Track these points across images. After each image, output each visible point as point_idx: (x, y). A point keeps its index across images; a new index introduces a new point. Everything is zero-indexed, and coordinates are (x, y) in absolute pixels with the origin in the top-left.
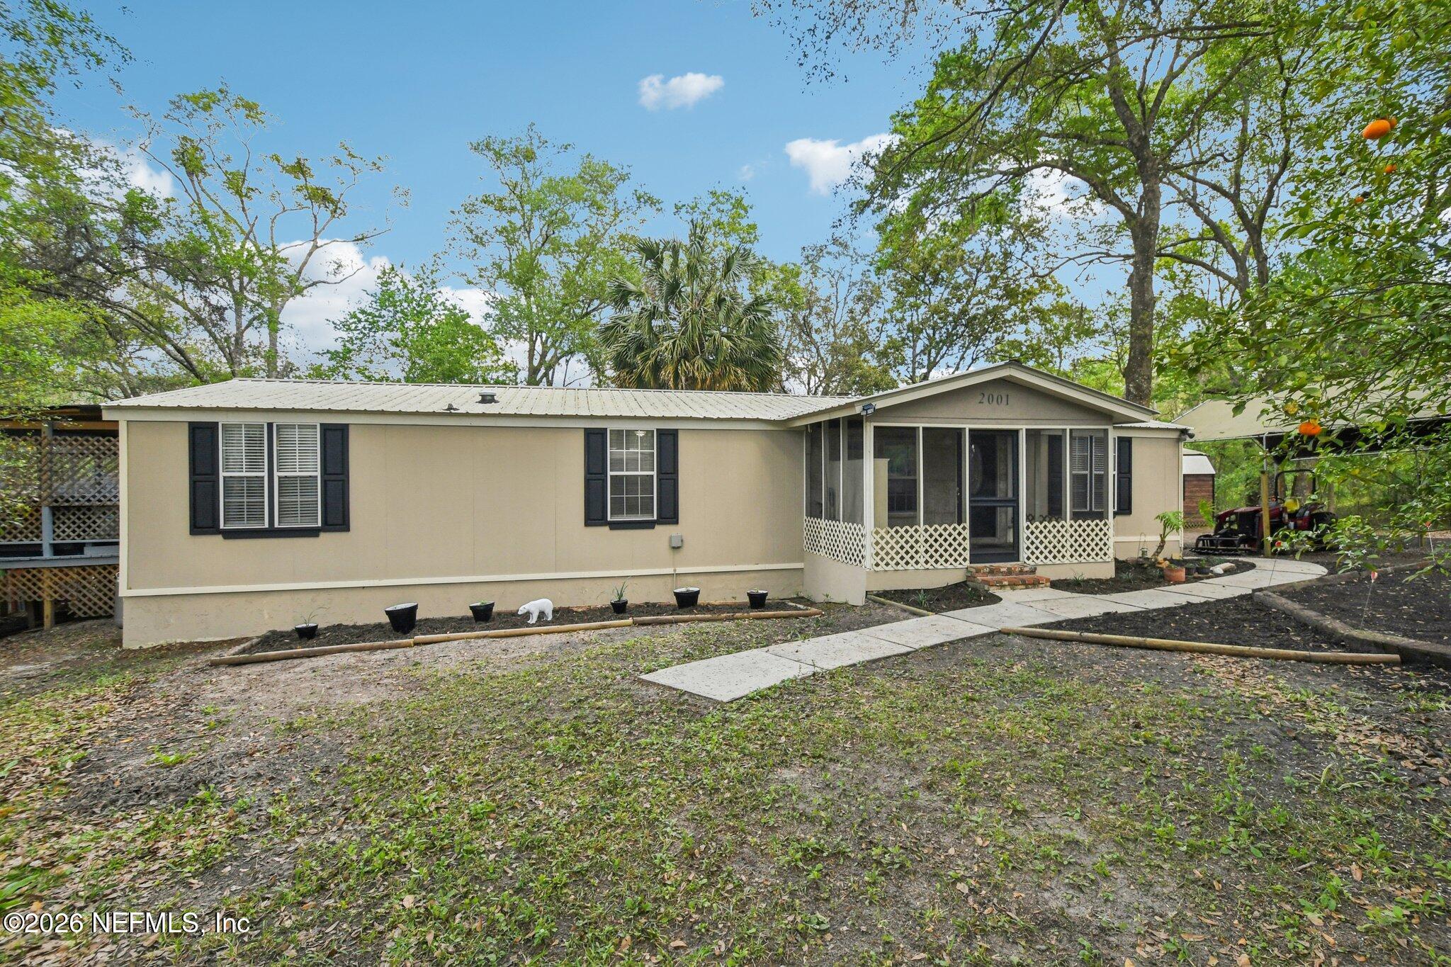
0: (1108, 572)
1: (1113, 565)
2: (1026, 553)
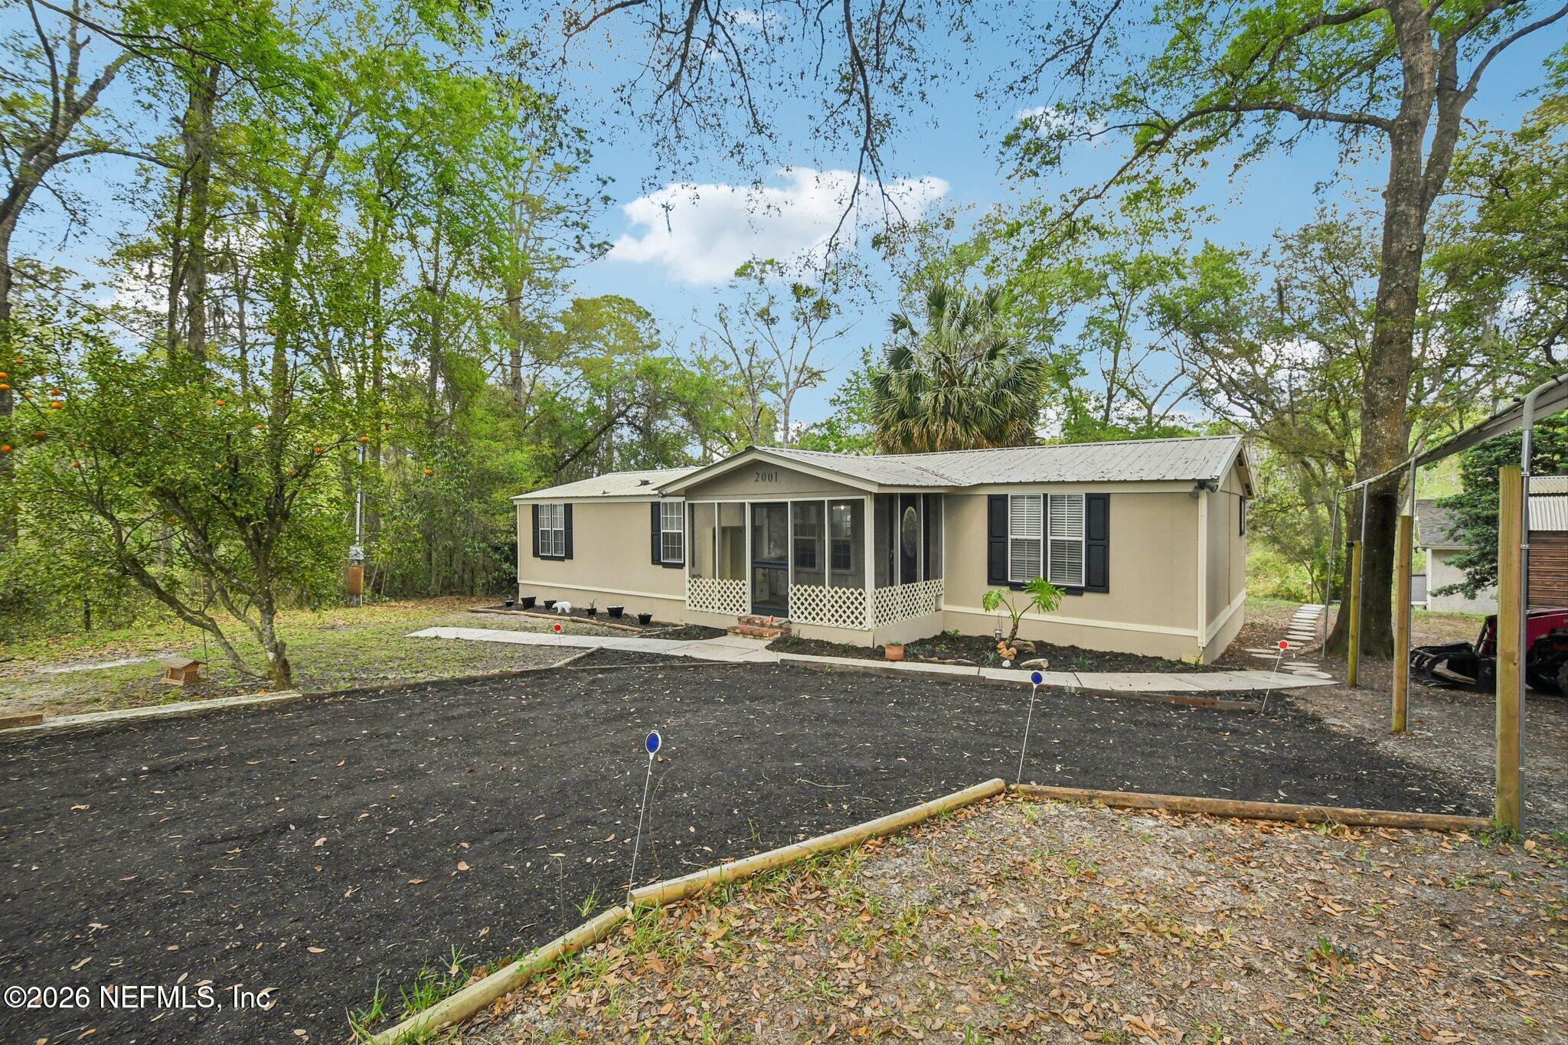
0: (867, 640)
1: (873, 635)
2: (791, 612)
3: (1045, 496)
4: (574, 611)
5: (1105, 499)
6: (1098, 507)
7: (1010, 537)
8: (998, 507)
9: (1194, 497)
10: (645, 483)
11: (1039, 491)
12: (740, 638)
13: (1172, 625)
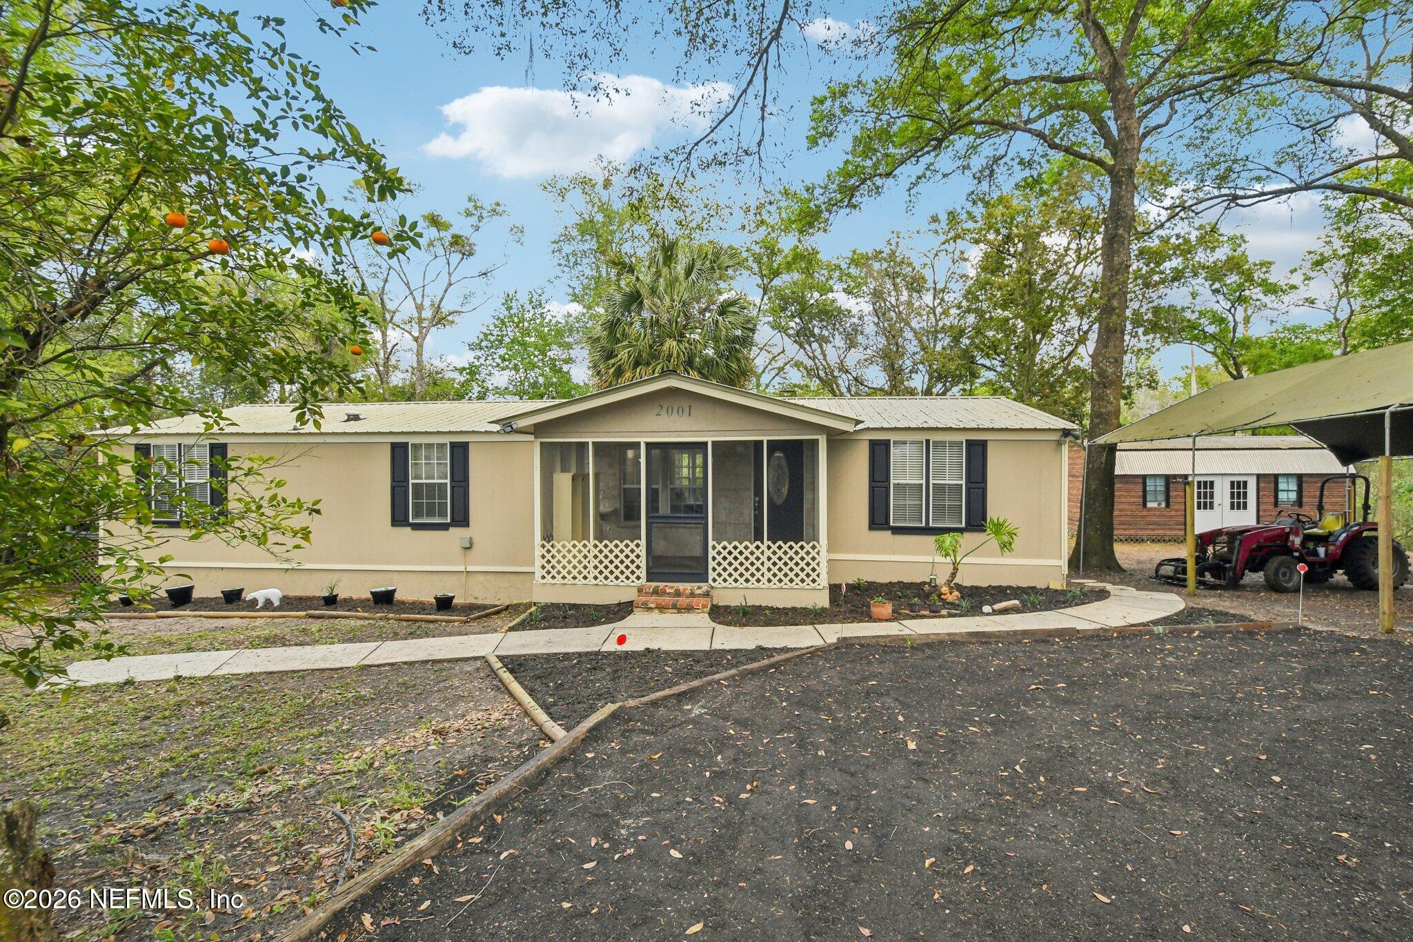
0: (822, 600)
1: (827, 592)
2: (712, 575)
3: (928, 441)
4: (289, 603)
5: (984, 444)
6: (977, 452)
7: (892, 481)
8: (880, 452)
9: (1059, 444)
10: (356, 418)
11: (922, 437)
12: (656, 614)
13: (1040, 557)
